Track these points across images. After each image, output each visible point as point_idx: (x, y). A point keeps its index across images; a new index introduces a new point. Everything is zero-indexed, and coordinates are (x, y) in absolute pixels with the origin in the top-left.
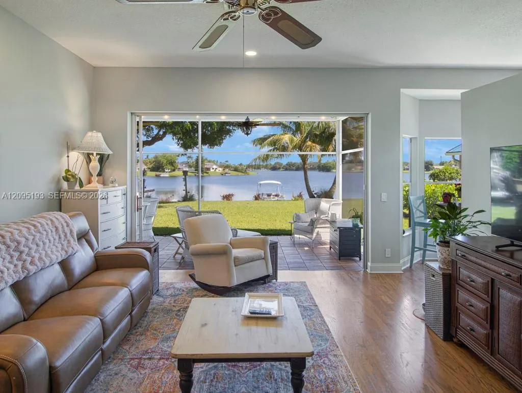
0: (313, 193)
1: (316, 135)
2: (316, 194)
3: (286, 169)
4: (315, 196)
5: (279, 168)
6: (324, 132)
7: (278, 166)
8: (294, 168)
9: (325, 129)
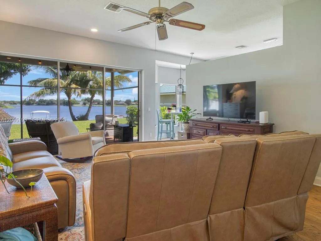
0: (75, 117)
1: (77, 81)
2: (77, 117)
3: (39, 104)
4: (77, 119)
5: (33, 104)
6: (83, 79)
7: (32, 102)
8: (45, 103)
9: (84, 77)
